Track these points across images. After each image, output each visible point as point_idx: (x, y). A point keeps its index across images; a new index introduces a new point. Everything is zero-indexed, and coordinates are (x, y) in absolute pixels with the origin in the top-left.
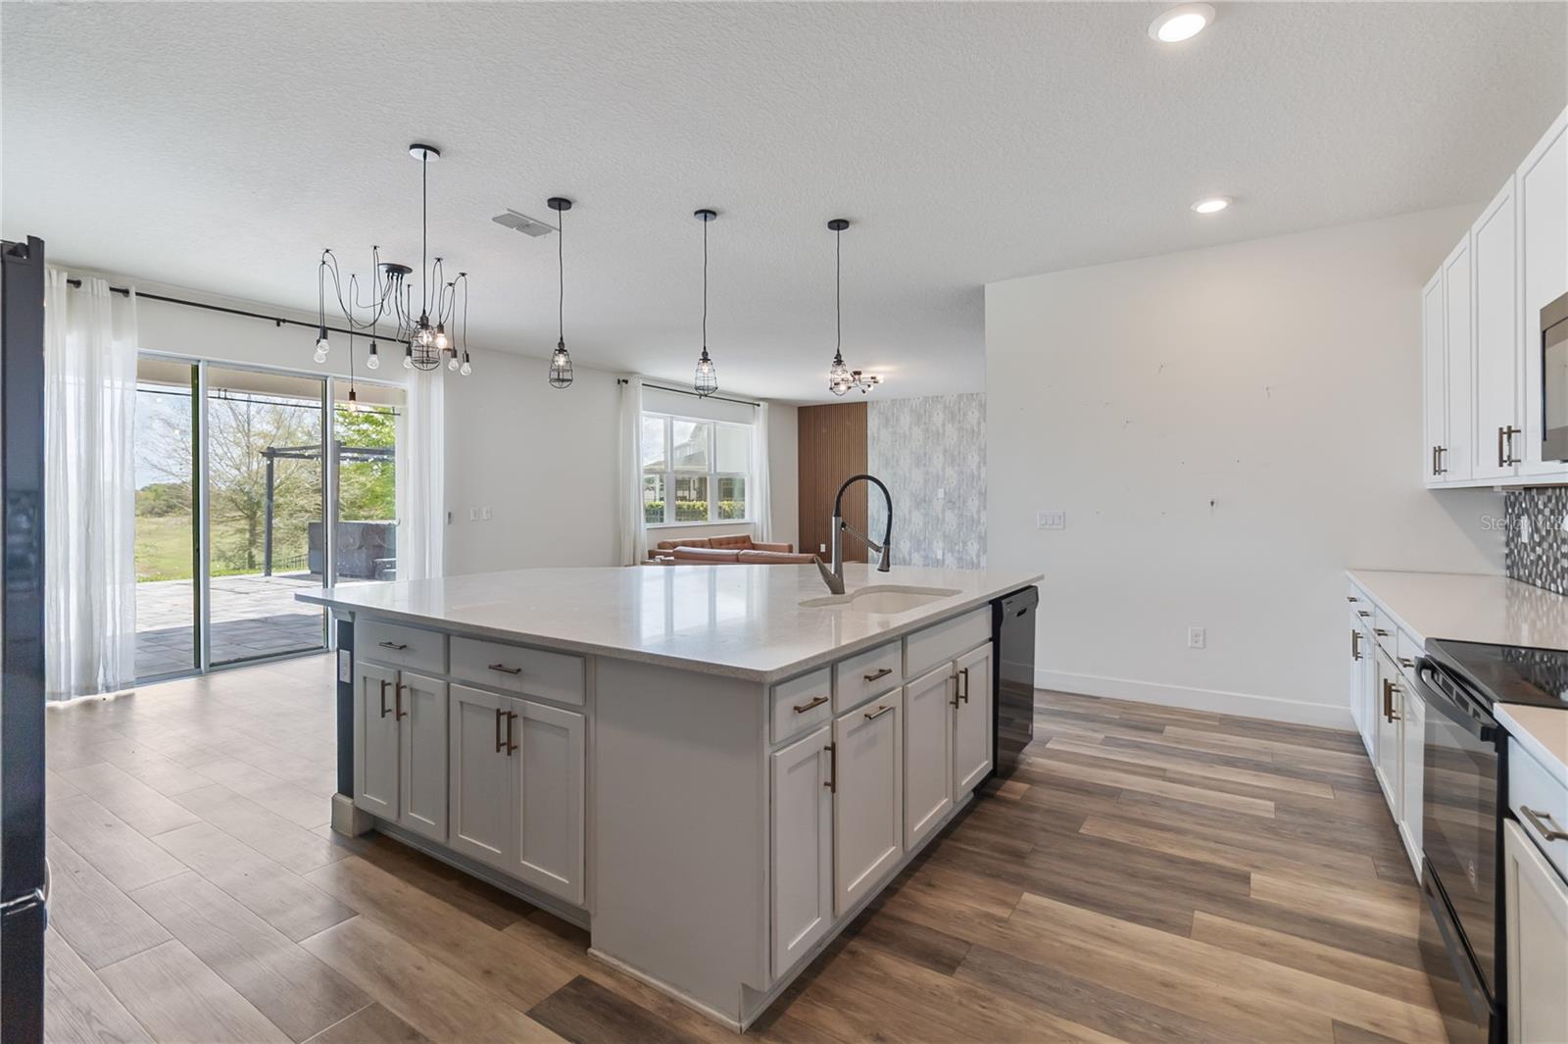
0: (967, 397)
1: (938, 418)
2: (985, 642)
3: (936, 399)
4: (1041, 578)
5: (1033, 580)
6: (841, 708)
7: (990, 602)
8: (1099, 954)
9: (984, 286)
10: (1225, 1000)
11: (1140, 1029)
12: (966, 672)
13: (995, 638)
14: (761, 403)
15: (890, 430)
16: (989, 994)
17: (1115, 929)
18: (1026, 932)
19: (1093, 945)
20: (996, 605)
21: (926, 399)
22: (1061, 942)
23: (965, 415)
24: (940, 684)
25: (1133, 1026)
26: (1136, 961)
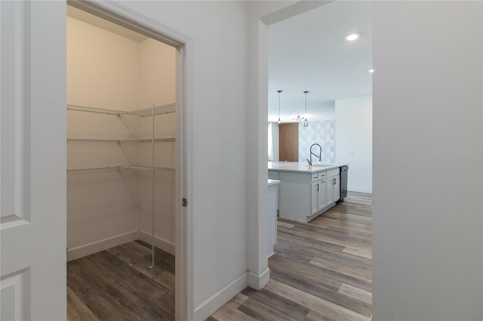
0: (327, 122)
1: (319, 127)
2: (338, 175)
3: (318, 122)
4: (349, 164)
5: (347, 164)
6: (319, 180)
7: (339, 167)
9: (335, 101)
12: (335, 179)
13: (340, 174)
14: (270, 123)
15: (305, 130)
20: (340, 168)
21: (315, 122)
23: (326, 126)
24: (331, 180)
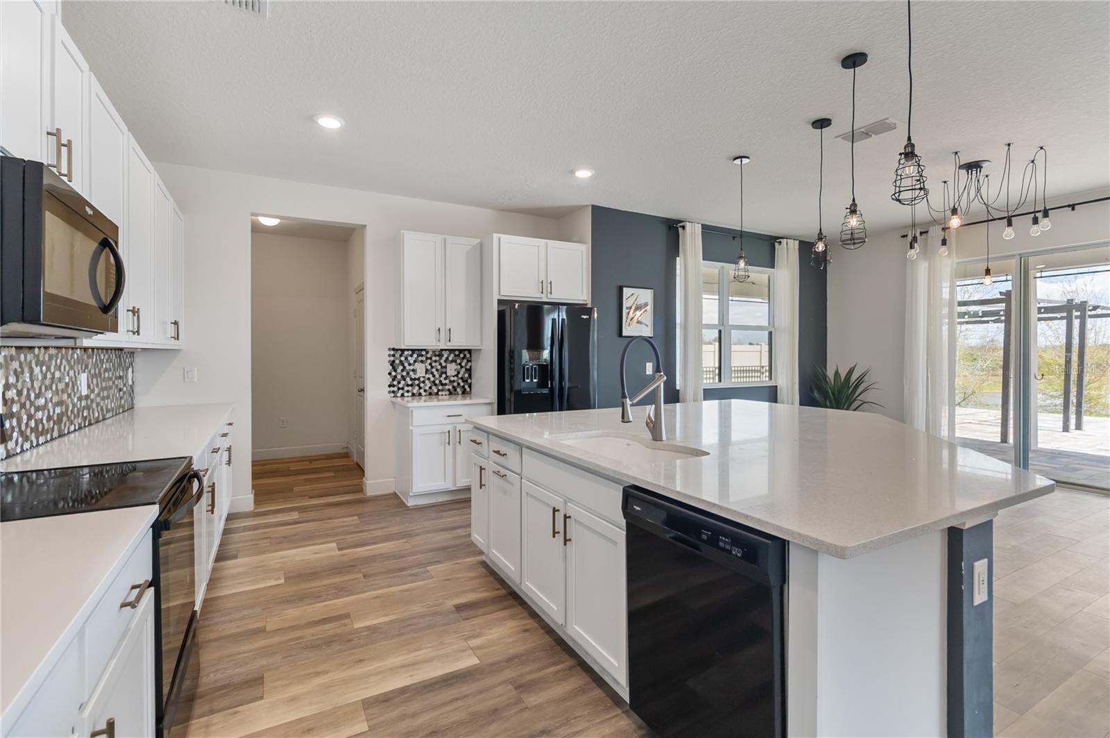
8: (404, 654)
10: (326, 672)
11: (361, 634)
16: (432, 609)
17: (408, 675)
18: (450, 641)
19: (412, 657)
22: (428, 648)
25: (365, 633)
26: (384, 663)
